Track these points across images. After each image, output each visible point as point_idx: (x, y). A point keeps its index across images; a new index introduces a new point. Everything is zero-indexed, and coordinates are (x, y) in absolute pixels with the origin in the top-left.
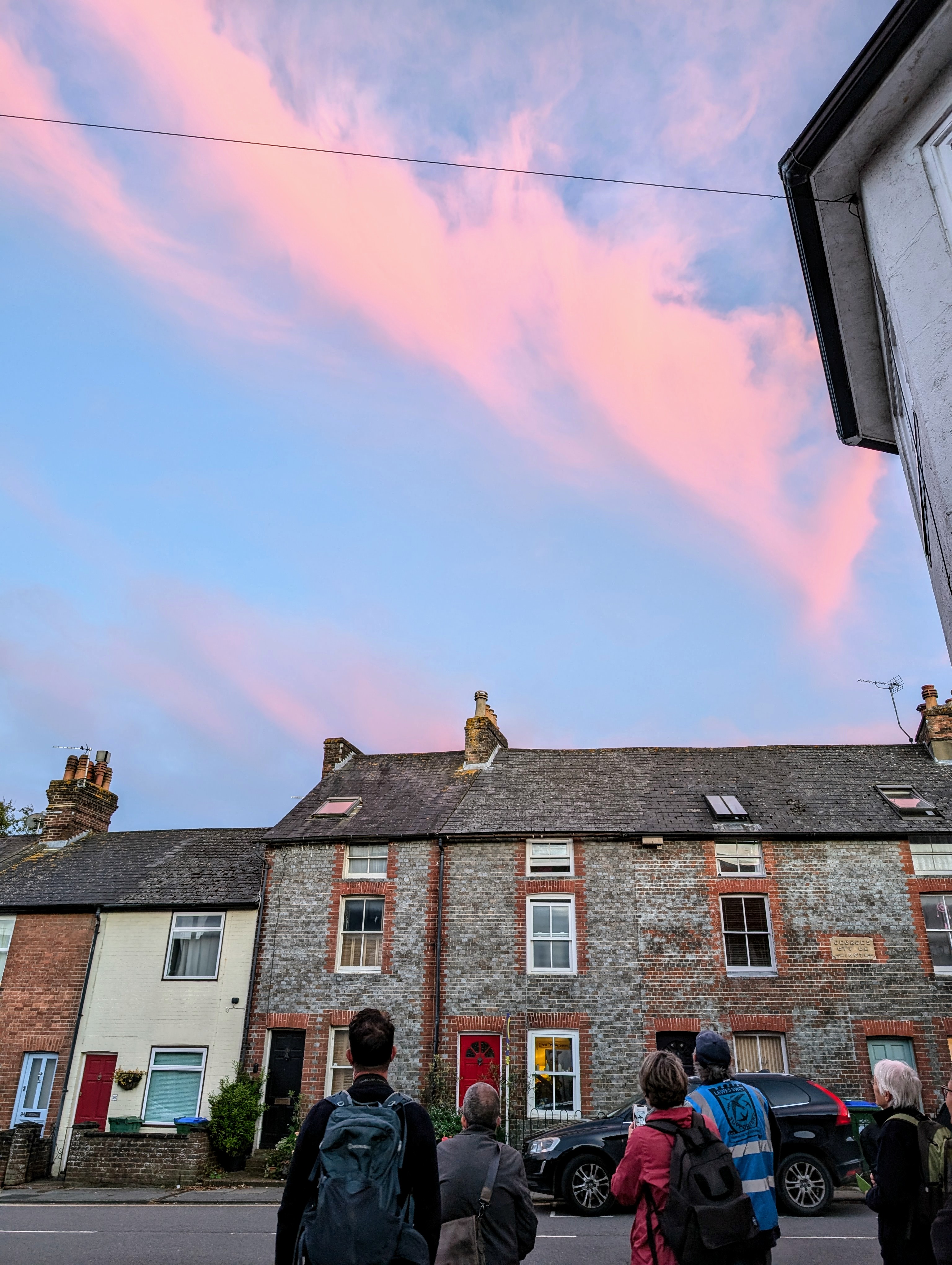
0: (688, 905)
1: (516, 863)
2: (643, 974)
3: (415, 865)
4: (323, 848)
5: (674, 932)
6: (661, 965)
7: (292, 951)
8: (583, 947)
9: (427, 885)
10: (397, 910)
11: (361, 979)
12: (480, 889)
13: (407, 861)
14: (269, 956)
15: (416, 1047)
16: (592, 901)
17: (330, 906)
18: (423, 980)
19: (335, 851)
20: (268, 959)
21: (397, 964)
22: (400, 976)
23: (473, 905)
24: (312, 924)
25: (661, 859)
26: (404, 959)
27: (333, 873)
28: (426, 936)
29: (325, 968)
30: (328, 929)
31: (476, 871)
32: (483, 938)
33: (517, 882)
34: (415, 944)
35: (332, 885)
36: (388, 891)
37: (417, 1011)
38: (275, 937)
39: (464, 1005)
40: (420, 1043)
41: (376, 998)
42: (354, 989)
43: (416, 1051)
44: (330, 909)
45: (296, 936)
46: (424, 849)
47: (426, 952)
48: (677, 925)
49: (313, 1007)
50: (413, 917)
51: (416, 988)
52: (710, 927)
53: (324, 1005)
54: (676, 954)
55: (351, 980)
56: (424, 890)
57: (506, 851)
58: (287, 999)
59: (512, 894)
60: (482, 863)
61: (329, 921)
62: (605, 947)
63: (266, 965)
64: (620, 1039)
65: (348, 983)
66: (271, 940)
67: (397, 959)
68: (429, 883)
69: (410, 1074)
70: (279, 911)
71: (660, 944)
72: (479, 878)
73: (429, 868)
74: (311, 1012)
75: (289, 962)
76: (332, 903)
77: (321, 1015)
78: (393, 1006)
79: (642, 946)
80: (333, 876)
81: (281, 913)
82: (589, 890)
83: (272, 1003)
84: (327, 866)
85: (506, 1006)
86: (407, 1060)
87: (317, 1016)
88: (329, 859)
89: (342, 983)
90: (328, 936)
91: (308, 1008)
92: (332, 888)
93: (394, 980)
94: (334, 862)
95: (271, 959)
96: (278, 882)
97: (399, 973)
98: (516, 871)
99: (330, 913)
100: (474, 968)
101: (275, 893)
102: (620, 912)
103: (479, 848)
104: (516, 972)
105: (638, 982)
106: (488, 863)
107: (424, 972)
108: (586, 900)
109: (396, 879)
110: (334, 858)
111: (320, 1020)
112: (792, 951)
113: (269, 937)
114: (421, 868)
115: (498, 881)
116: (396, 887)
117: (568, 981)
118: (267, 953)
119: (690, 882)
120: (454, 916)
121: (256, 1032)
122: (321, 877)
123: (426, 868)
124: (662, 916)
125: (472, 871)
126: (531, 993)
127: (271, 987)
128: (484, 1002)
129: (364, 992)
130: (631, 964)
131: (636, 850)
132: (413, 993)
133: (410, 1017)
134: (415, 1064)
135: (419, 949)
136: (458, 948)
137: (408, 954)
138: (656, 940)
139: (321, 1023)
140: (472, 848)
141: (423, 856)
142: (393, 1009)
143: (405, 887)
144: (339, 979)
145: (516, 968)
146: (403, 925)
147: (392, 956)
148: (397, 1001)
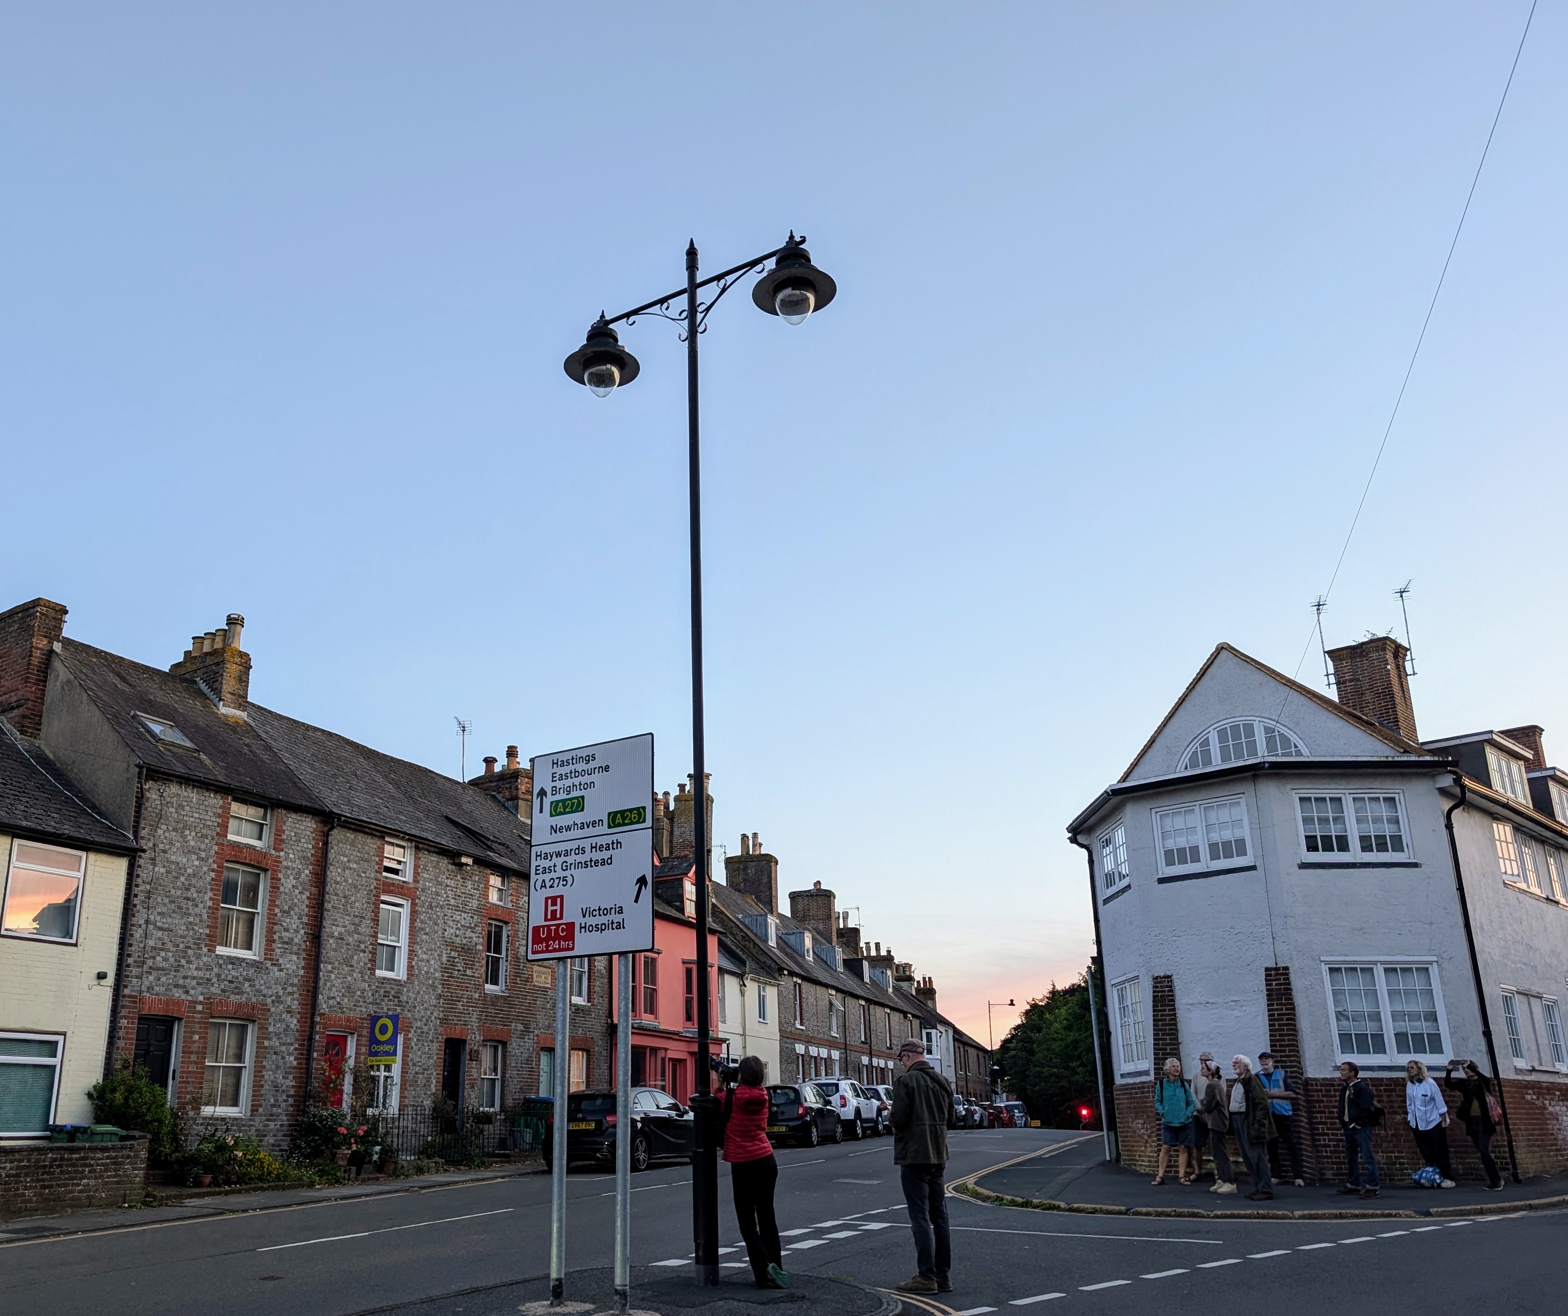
0: (473, 925)
1: (377, 859)
2: (443, 984)
3: (300, 841)
4: (207, 794)
5: (463, 948)
6: (453, 977)
7: (169, 920)
8: (412, 953)
9: (311, 867)
10: (282, 889)
11: (244, 964)
12: (350, 881)
13: (293, 834)
14: (142, 922)
15: (292, 1044)
16: (420, 909)
17: (213, 871)
18: (302, 972)
19: (221, 803)
20: (140, 926)
21: (278, 951)
22: (280, 965)
23: (344, 897)
24: (193, 890)
25: (462, 878)
26: (286, 946)
27: (218, 829)
28: (306, 924)
29: (206, 945)
30: (211, 899)
31: (349, 861)
32: (350, 933)
33: (376, 879)
34: (296, 931)
35: (216, 844)
36: (274, 866)
37: (295, 1005)
38: (149, 898)
39: (331, 1002)
40: (296, 1040)
41: (258, 987)
42: (236, 974)
43: (292, 1048)
44: (213, 875)
45: (174, 902)
46: (309, 825)
47: (305, 942)
48: (465, 941)
49: (192, 992)
50: (296, 901)
51: (296, 981)
52: (481, 948)
53: (205, 991)
54: (461, 968)
55: (233, 963)
56: (307, 872)
57: (372, 843)
58: (163, 979)
59: (372, 891)
60: (354, 853)
61: (212, 889)
62: (424, 956)
63: (138, 933)
64: (426, 1044)
65: (230, 967)
66: (143, 902)
67: (279, 946)
68: (311, 864)
69: (286, 1073)
70: (154, 865)
71: (455, 958)
72: (351, 869)
73: (314, 847)
74: (190, 998)
75: (166, 933)
76: (215, 866)
77: (201, 1003)
78: (273, 998)
79: (444, 959)
80: (218, 834)
81: (156, 869)
82: (419, 899)
83: (146, 983)
84: (212, 820)
85: (361, 1006)
86: (283, 1058)
87: (196, 1002)
88: (215, 810)
89: (224, 967)
90: (210, 907)
91: (187, 992)
92: (216, 848)
93: (276, 969)
94: (220, 816)
95: (144, 926)
96: (152, 826)
97: (280, 961)
98: (376, 867)
99: (212, 879)
100: (342, 964)
101: (149, 840)
102: (436, 924)
103: (353, 836)
104: (369, 972)
105: (440, 991)
106: (359, 854)
107: (303, 964)
108: (417, 908)
109: (282, 854)
110: (220, 811)
111: (199, 1008)
112: (517, 975)
113: (141, 897)
114: (305, 845)
115: (363, 875)
116: (281, 862)
117: (401, 985)
118: (139, 919)
119: (474, 904)
120: (330, 906)
121: (125, 1017)
122: (204, 831)
123: (310, 846)
124: (458, 932)
125: (346, 859)
126: (377, 995)
127: (144, 963)
128: (346, 1000)
129: (245, 979)
130: (437, 975)
131: (450, 866)
132: (292, 985)
133: (288, 1012)
134: (291, 1062)
135: (299, 938)
136: (331, 941)
137: (290, 942)
138: (453, 954)
139: (200, 1012)
140: (348, 835)
141: (308, 833)
142: (273, 1002)
143: (290, 864)
144: (221, 962)
145: (369, 969)
146: (286, 908)
147: (274, 941)
148: (277, 993)
